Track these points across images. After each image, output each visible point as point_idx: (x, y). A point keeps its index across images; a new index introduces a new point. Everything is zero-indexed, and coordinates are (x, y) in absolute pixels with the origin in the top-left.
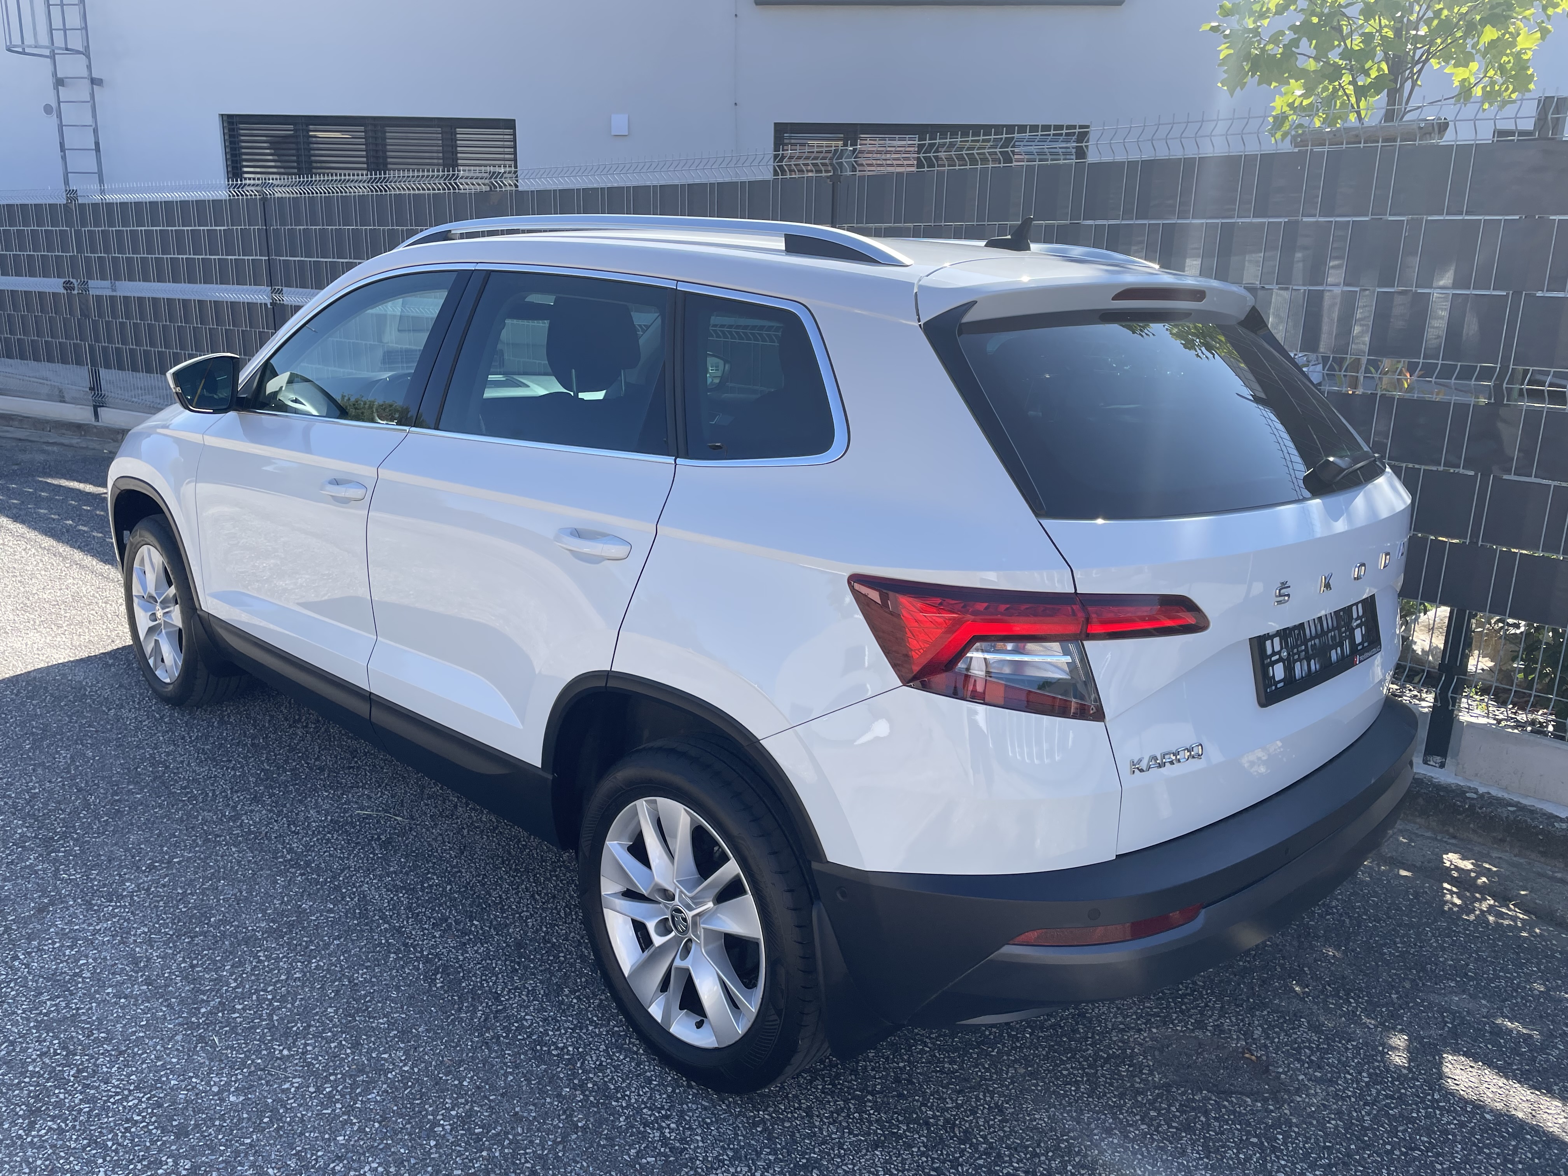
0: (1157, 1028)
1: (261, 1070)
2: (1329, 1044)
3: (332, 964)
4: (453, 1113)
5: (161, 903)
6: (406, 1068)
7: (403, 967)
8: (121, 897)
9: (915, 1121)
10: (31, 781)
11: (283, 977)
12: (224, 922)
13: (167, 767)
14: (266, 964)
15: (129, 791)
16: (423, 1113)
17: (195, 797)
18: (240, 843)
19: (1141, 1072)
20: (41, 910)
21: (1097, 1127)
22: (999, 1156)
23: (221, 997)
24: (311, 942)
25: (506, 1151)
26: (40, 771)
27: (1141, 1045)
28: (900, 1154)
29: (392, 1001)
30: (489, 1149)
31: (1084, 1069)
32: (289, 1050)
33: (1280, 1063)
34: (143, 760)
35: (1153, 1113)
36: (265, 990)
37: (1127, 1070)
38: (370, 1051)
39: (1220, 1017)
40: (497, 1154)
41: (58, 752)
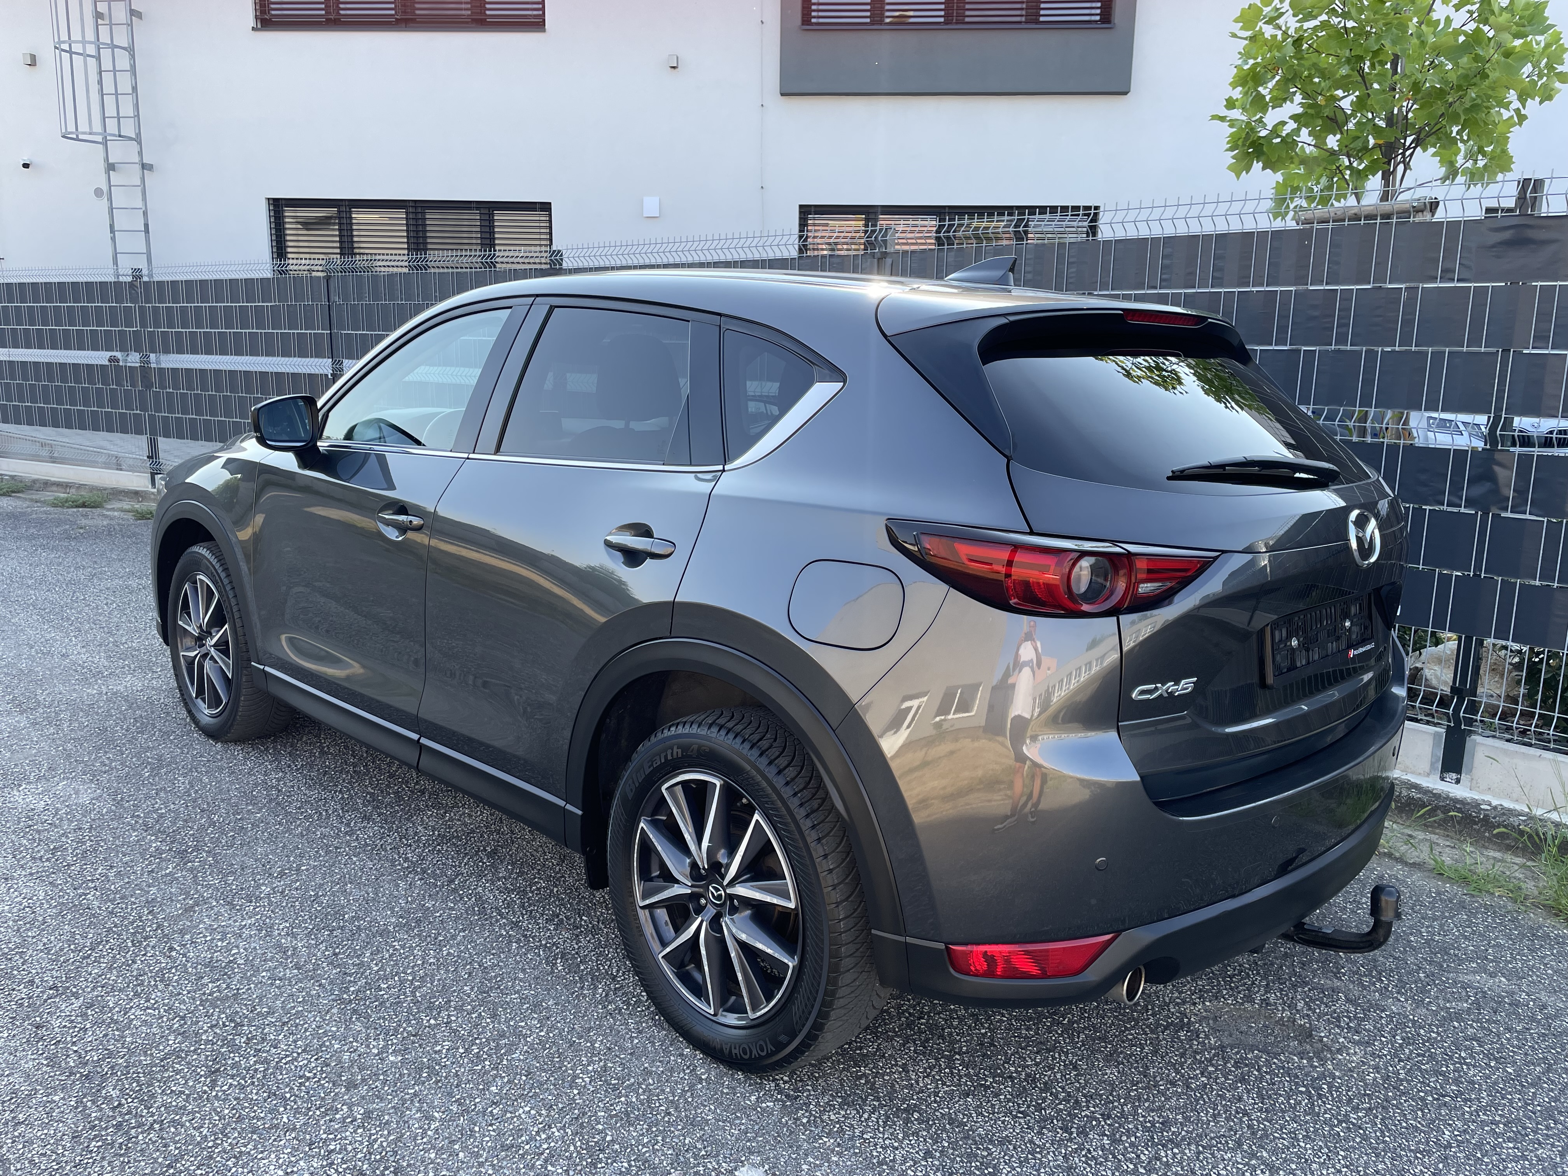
0: (1210, 1001)
1: (414, 1036)
2: (1365, 1015)
3: (461, 952)
4: (590, 1068)
5: (297, 903)
6: (542, 1034)
7: (526, 954)
8: (258, 899)
9: (999, 1075)
10: (157, 803)
11: (419, 962)
12: (358, 918)
13: (279, 791)
14: (402, 951)
15: (249, 811)
16: (564, 1068)
17: (311, 816)
18: (359, 854)
19: (1198, 1036)
20: (188, 909)
21: (1162, 1079)
22: (1077, 1102)
23: (366, 978)
24: (439, 934)
25: (642, 1097)
26: (162, 794)
27: (1196, 1015)
28: (989, 1101)
29: (520, 981)
30: (627, 1096)
31: (1147, 1034)
32: (436, 1019)
33: (1322, 1029)
34: (256, 785)
35: (1211, 1069)
36: (405, 973)
37: (1185, 1035)
38: (507, 1021)
39: (1266, 992)
40: (634, 1100)
41: (175, 779)
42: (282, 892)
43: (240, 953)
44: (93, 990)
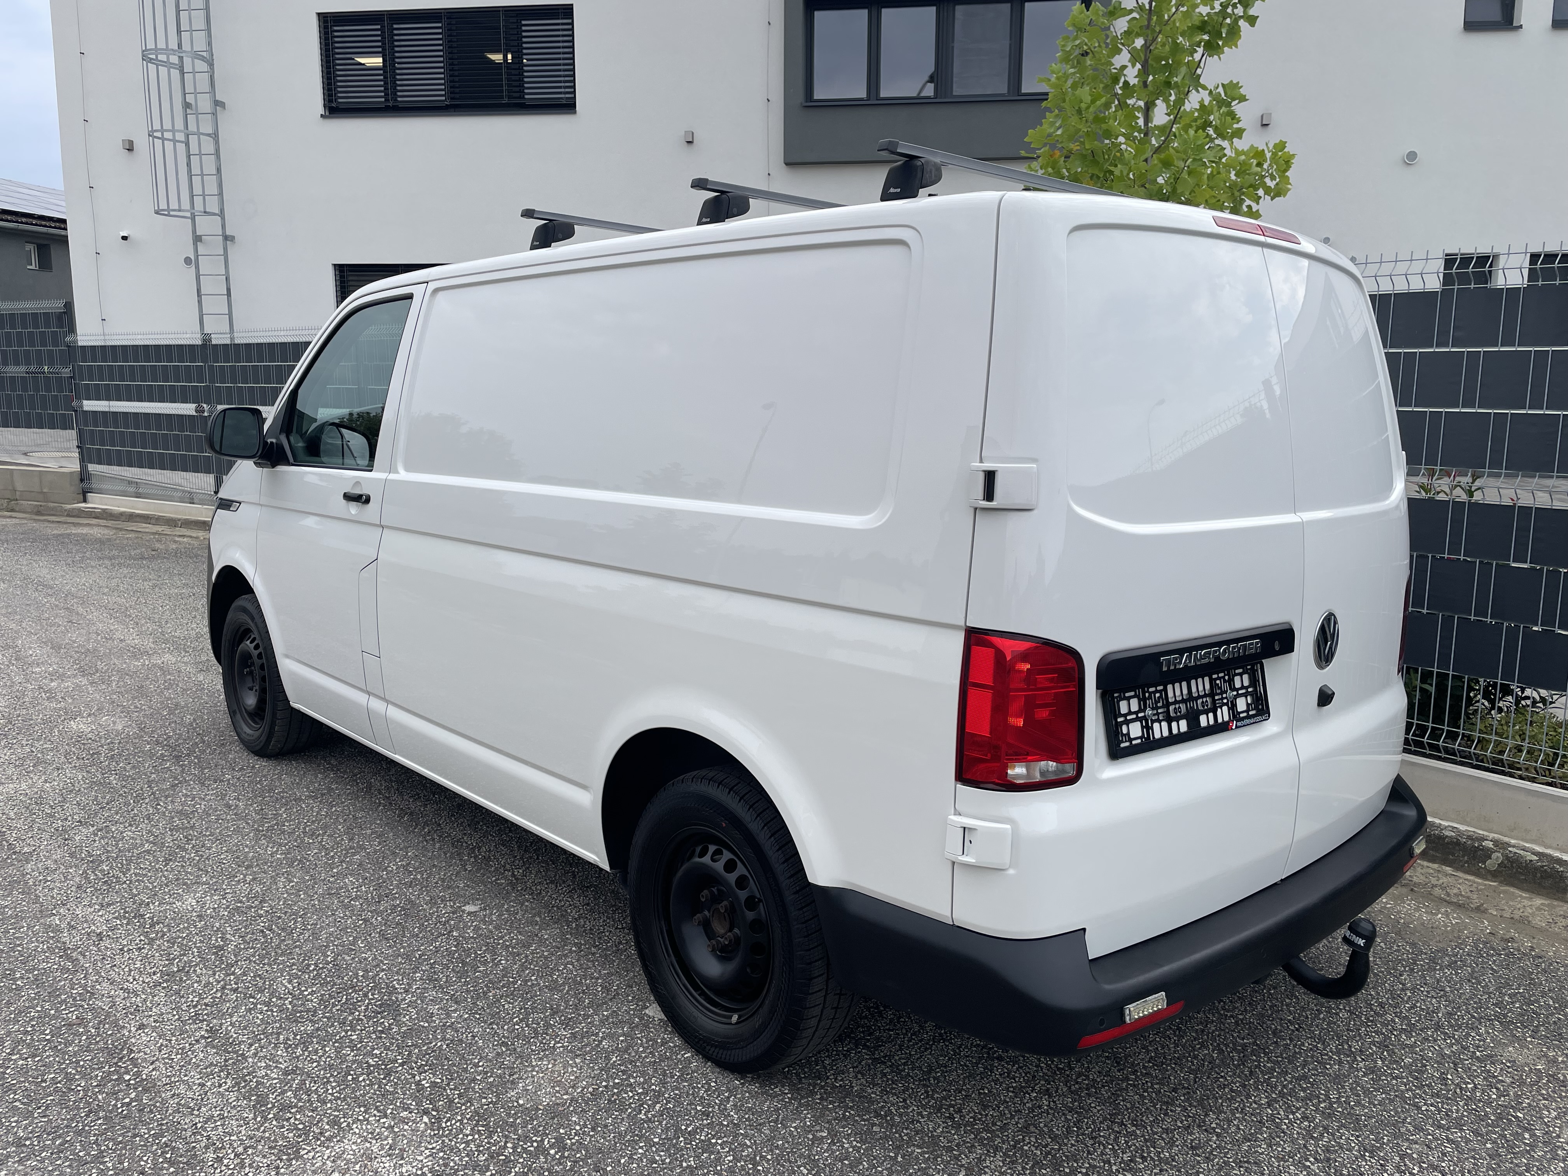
20: (174, 785)
23: (277, 820)
24: (334, 801)
29: (376, 824)
30: (415, 875)
32: (313, 840)
36: (303, 819)
38: (359, 842)
40: (419, 877)
43: (201, 807)
44: (104, 823)
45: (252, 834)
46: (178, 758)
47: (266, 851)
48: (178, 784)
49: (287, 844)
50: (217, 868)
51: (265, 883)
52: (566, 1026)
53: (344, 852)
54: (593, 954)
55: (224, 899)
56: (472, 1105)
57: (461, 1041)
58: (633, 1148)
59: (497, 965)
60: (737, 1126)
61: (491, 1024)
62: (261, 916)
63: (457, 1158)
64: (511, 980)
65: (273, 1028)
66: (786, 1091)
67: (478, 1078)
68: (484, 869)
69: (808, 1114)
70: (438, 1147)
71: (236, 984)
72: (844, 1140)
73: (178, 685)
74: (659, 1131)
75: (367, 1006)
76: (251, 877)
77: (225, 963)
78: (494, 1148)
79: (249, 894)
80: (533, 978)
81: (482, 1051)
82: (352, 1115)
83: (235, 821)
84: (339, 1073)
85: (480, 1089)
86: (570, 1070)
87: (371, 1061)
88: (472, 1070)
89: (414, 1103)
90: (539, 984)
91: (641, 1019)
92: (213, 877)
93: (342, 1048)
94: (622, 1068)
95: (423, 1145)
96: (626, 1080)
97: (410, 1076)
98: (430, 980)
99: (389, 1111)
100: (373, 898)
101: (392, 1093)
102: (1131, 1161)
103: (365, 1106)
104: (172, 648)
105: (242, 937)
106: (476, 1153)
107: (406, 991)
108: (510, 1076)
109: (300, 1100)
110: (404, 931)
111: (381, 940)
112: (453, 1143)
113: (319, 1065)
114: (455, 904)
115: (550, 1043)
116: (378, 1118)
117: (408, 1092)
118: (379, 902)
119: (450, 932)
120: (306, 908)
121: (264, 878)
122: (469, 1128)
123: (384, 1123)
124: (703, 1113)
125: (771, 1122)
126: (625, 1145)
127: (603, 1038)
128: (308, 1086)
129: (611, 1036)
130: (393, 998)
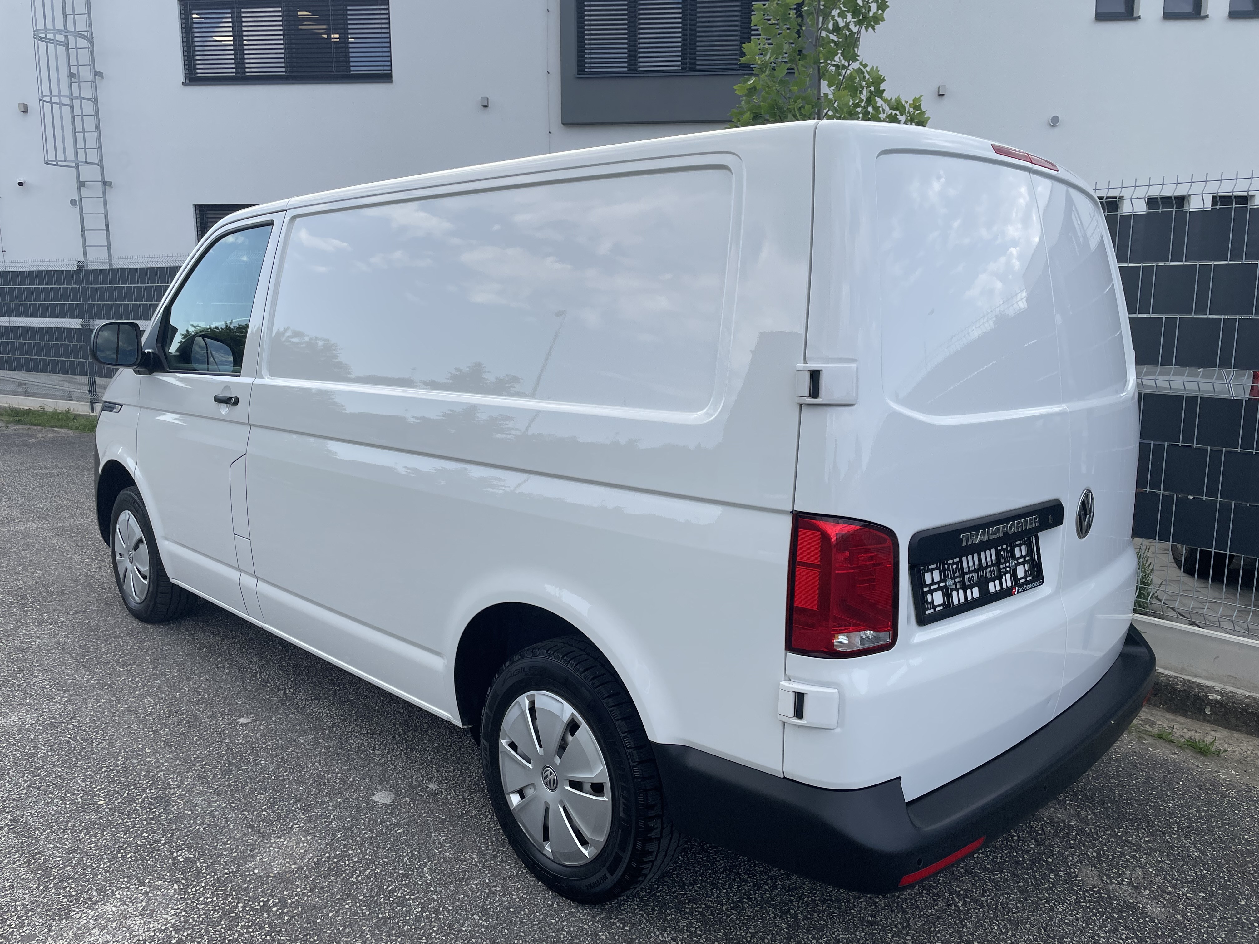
42: (72, 620)
45: (73, 665)
46: (24, 605)
47: (83, 678)
48: (20, 626)
49: (101, 672)
50: (40, 692)
51: (77, 703)
52: (305, 811)
53: (148, 678)
54: (338, 754)
55: (41, 716)
56: (215, 874)
57: (216, 825)
58: (341, 904)
59: (256, 764)
60: (429, 885)
61: (243, 811)
62: (68, 730)
63: (196, 916)
64: (266, 776)
65: (64, 817)
66: (475, 856)
67: (225, 853)
68: (261, 689)
69: (488, 873)
70: (182, 908)
71: (39, 783)
72: (513, 893)
73: (34, 547)
74: (365, 890)
75: (144, 799)
76: (66, 699)
77: (34, 767)
78: (227, 908)
79: (62, 712)
80: (285, 774)
81: (232, 832)
82: (117, 884)
83: (62, 654)
84: (111, 852)
85: (224, 862)
86: (301, 845)
87: (139, 842)
88: (221, 847)
89: (168, 874)
90: (289, 779)
91: (367, 804)
92: (35, 699)
93: (117, 832)
94: (344, 842)
95: (170, 906)
96: (346, 851)
97: (169, 853)
98: (199, 777)
99: (147, 881)
100: (164, 713)
101: (152, 867)
102: (738, 902)
103: (128, 877)
104: (35, 517)
105: (51, 746)
106: (212, 912)
107: (178, 787)
108: (251, 851)
109: (76, 873)
110: (185, 739)
111: (165, 747)
112: (195, 904)
113: (96, 845)
114: (231, 717)
115: (289, 825)
116: (137, 886)
117: (165, 866)
118: (169, 717)
119: (223, 739)
120: (107, 723)
121: (76, 700)
122: (210, 892)
123: (142, 890)
124: (403, 875)
125: (457, 881)
126: (335, 902)
127: (333, 820)
128: (85, 862)
129: (340, 818)
130: (167, 792)
